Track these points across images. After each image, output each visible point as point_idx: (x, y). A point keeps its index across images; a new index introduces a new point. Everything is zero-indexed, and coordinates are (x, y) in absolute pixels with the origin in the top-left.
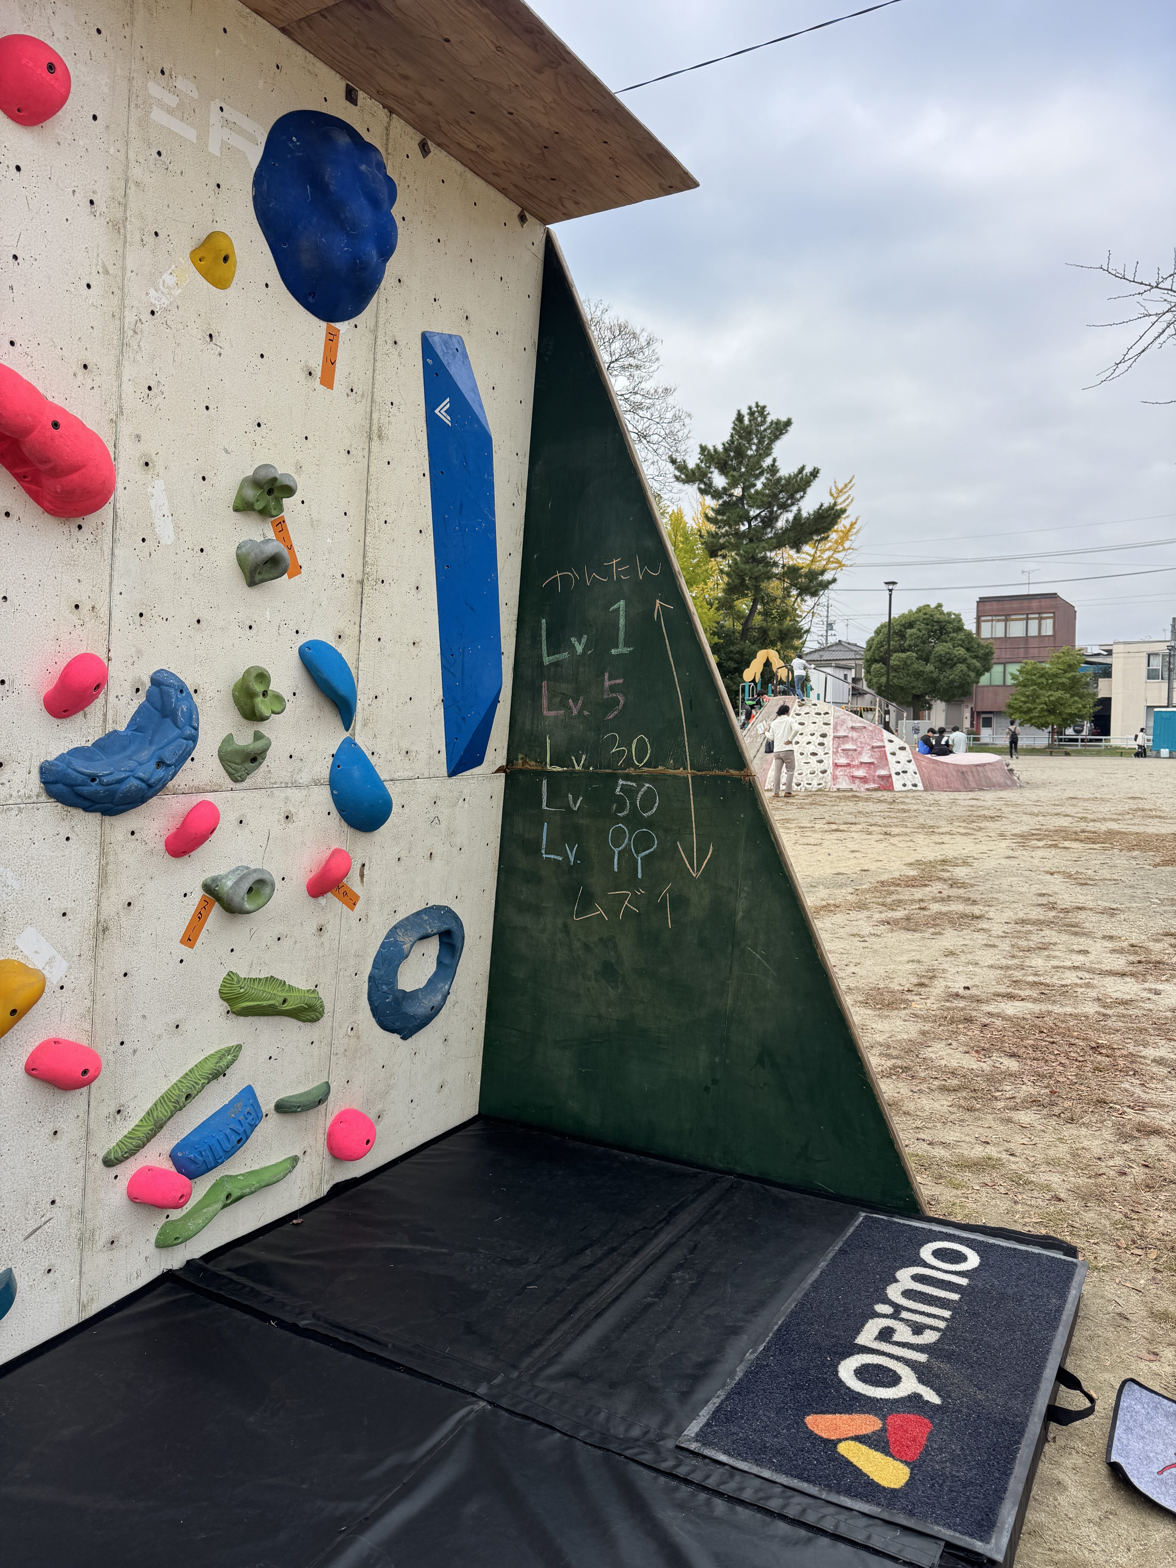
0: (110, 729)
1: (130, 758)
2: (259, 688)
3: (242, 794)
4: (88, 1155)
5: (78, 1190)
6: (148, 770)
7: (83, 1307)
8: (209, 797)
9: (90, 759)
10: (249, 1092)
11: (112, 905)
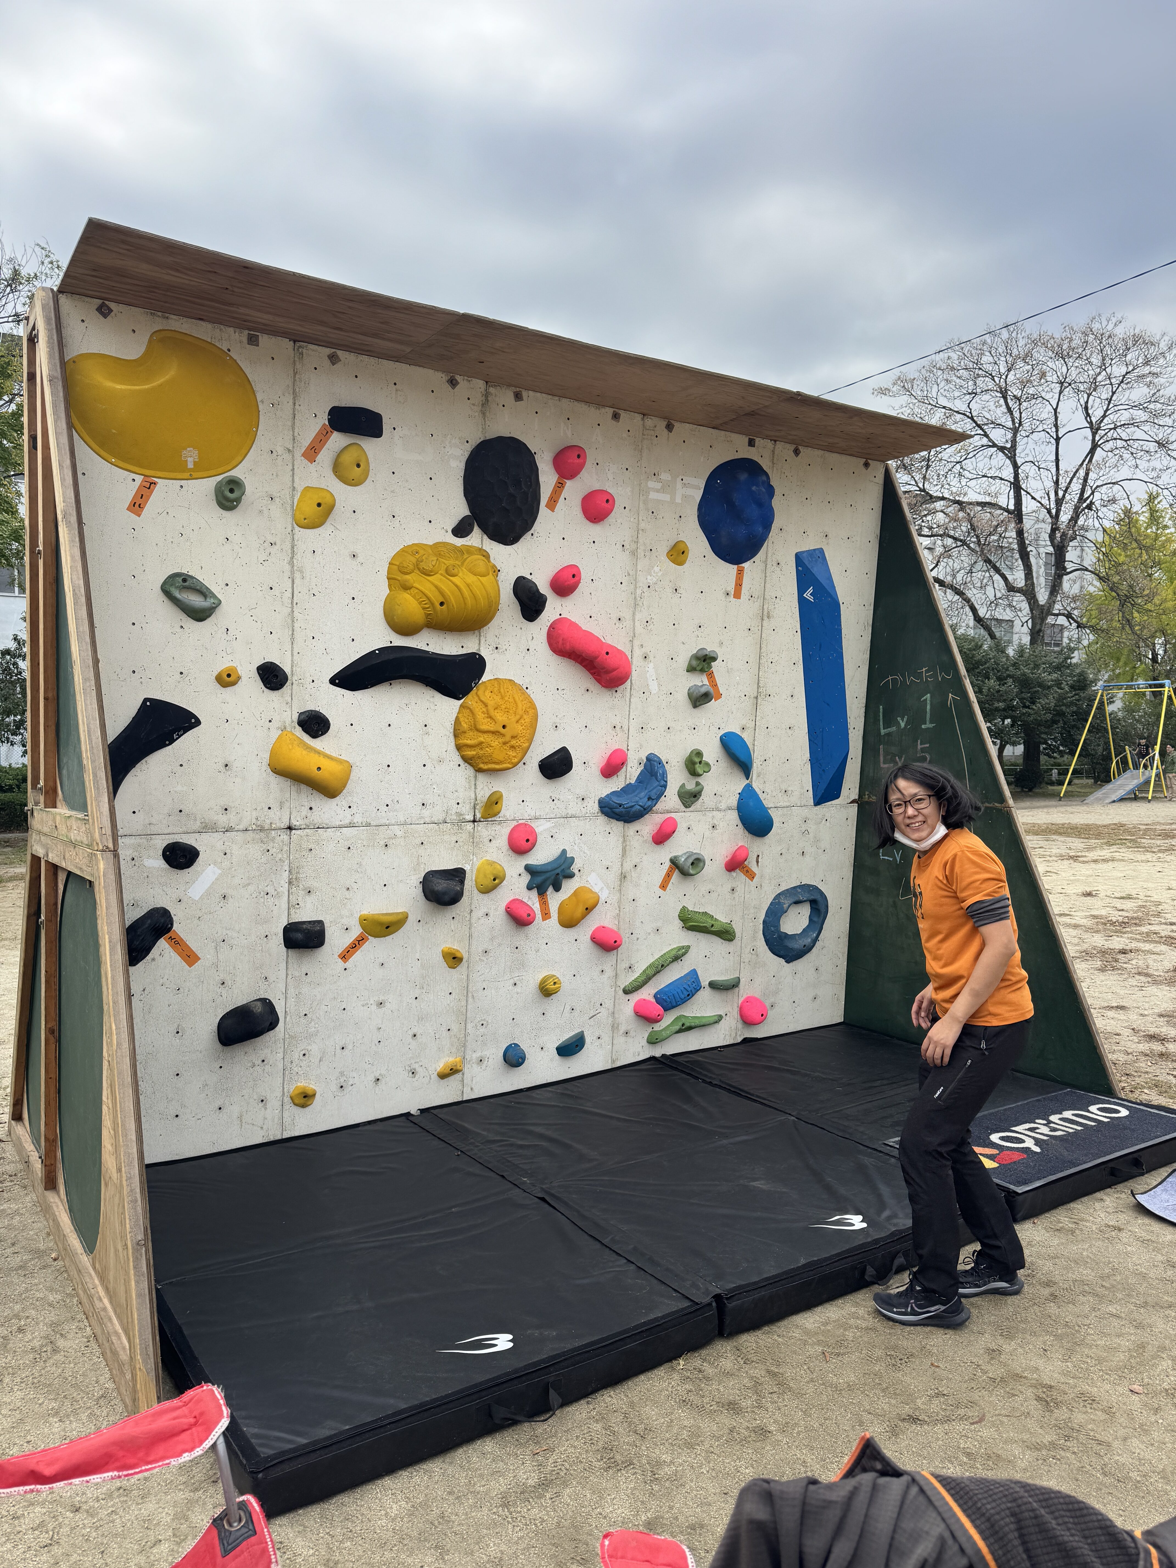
0: (628, 782)
1: (636, 796)
2: (697, 760)
3: (689, 814)
4: (616, 986)
5: (612, 1001)
6: (644, 802)
7: (613, 1061)
8: (673, 815)
9: (618, 796)
10: (694, 973)
11: (628, 866)
